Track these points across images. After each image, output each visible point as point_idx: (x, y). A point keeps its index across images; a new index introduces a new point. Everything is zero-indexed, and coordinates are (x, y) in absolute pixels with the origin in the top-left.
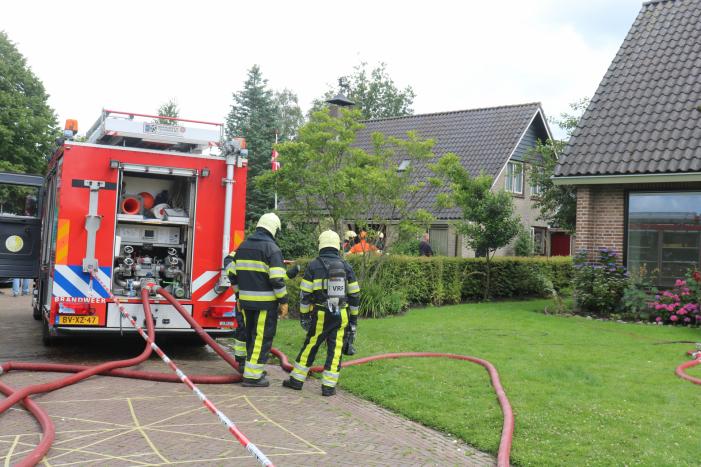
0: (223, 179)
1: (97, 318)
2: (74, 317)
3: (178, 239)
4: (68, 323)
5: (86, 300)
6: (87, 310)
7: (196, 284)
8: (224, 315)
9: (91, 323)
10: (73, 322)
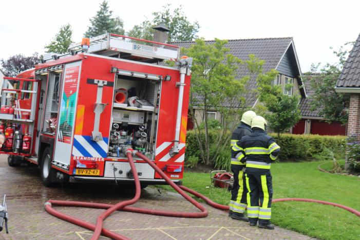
0: (178, 83)
1: (99, 171)
2: (85, 170)
3: (143, 120)
4: (81, 174)
5: (93, 159)
6: (93, 165)
7: (158, 150)
8: (175, 171)
9: (95, 174)
10: (84, 174)
